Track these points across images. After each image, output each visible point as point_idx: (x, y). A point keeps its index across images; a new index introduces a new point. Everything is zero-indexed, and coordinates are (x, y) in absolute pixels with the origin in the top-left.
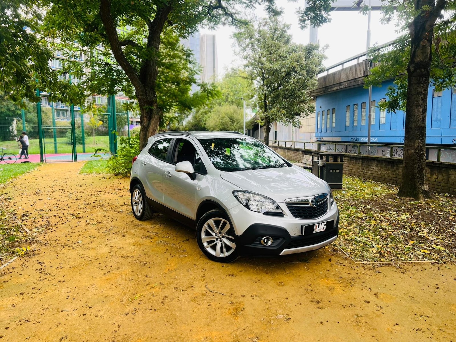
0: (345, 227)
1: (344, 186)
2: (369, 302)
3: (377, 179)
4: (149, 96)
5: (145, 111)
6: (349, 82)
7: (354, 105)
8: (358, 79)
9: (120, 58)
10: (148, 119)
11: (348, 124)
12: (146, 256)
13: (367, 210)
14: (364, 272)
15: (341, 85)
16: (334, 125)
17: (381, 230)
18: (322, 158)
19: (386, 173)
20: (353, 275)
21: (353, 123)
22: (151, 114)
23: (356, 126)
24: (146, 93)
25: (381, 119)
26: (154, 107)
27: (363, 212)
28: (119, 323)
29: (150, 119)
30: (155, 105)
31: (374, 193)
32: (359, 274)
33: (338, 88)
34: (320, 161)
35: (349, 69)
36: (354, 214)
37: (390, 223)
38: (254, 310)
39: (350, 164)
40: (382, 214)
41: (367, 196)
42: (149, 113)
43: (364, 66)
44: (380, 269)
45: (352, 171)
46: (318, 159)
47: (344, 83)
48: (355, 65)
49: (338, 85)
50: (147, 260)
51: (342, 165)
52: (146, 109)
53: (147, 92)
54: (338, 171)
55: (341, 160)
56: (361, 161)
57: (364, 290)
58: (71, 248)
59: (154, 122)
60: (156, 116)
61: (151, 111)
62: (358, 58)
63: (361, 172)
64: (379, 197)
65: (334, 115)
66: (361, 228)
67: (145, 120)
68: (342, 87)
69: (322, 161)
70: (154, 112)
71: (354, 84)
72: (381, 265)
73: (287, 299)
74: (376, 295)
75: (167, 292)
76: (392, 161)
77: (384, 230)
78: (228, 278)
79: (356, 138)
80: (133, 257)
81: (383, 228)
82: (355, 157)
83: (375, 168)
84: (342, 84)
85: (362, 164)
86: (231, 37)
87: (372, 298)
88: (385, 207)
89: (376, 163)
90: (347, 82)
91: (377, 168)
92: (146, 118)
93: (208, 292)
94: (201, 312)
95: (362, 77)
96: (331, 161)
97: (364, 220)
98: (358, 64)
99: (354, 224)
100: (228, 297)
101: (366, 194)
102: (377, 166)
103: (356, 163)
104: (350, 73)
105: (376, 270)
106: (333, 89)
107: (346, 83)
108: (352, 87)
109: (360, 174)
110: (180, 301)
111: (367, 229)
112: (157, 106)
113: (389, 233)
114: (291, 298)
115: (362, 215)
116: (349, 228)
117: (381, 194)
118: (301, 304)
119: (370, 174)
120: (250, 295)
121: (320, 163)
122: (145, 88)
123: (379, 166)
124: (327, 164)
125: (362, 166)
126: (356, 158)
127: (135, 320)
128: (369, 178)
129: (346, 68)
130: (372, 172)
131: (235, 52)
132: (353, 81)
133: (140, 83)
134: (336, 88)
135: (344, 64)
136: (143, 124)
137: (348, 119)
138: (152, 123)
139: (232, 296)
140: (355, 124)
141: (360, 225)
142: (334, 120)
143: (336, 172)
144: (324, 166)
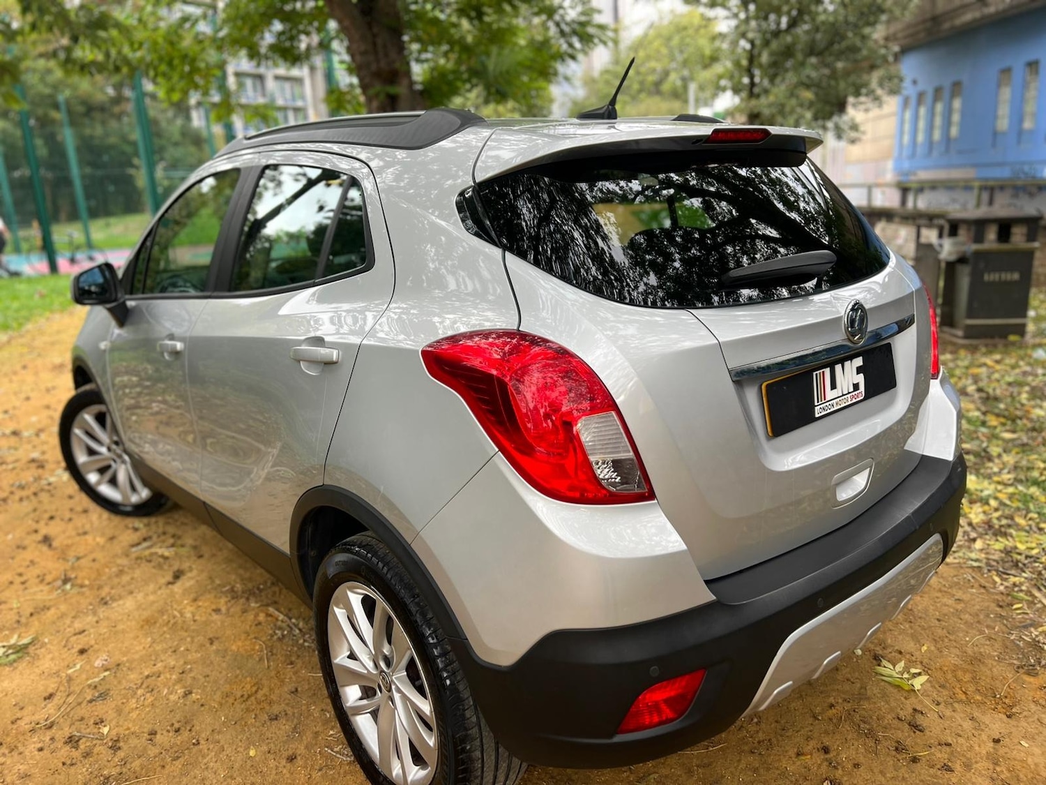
1: (1031, 327)
4: (386, 55)
7: (1029, 64)
11: (1003, 124)
16: (954, 131)
18: (953, 231)
21: (1021, 120)
23: (1031, 132)
24: (375, 44)
26: (403, 91)
30: (406, 83)
33: (977, 16)
34: (946, 242)
46: (941, 236)
51: (1029, 255)
52: (377, 95)
53: (379, 41)
54: (1016, 276)
55: (1031, 237)
61: (393, 101)
65: (957, 104)
69: (955, 244)
79: (1026, 168)
96: (991, 242)
106: (959, 21)
112: (413, 86)
121: (948, 249)
122: (371, 29)
124: (977, 254)
134: (967, 17)
137: (1004, 111)
140: (1027, 125)
142: (956, 117)
143: (1007, 283)
144: (962, 260)
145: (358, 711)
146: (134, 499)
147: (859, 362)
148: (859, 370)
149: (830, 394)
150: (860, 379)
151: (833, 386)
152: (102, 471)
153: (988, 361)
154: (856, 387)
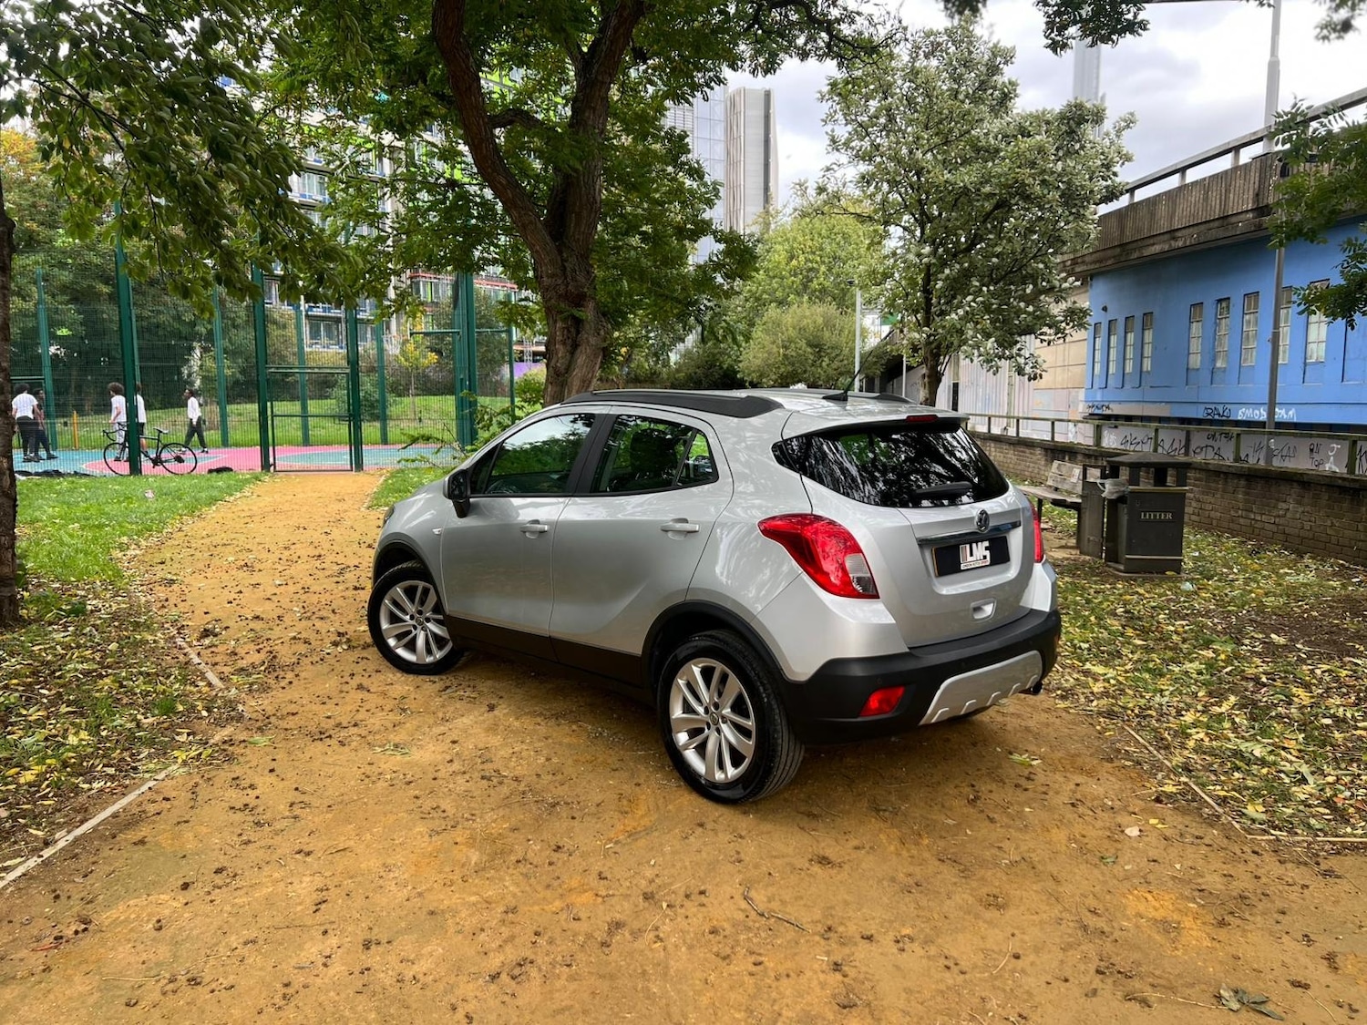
0: (1200, 708)
1: (1188, 564)
2: (1306, 987)
3: (1299, 546)
4: (574, 279)
5: (559, 324)
6: (1202, 227)
7: (1220, 301)
8: (1234, 220)
9: (490, 165)
10: (569, 348)
11: (1195, 361)
12: (559, 777)
13: (1270, 650)
14: (1278, 870)
15: (1175, 239)
16: (1147, 365)
17: (1328, 721)
18: (1115, 474)
19: (1333, 525)
20: (1244, 883)
21: (1214, 360)
22: (578, 332)
23: (1224, 370)
24: (564, 269)
25: (1310, 347)
26: (588, 313)
27: (1259, 655)
28: (470, 1007)
29: (575, 346)
30: (591, 305)
31: (1292, 593)
32: (1264, 880)
33: (1166, 247)
34: (1109, 484)
35: (1204, 185)
36: (1228, 661)
37: (1358, 698)
38: (908, 991)
39: (1203, 493)
40: (1325, 667)
41: (1269, 601)
42: (572, 330)
43: (1254, 177)
44: (1333, 863)
45: (1213, 514)
46: (1103, 477)
47: (1183, 231)
48: (1226, 172)
49: (1167, 237)
50: (561, 791)
51: (1182, 496)
53: (568, 265)
54: (1169, 516)
55: (1181, 482)
56: (1243, 482)
57: (1286, 939)
58: (334, 742)
59: (588, 357)
60: (593, 340)
61: (578, 323)
62: (1236, 149)
63: (1242, 521)
64: (1312, 608)
65: (1148, 336)
66: (1258, 713)
67: (561, 350)
68: (1180, 244)
69: (1117, 485)
70: (587, 327)
71: (1221, 234)
72: (1341, 850)
73: (1017, 957)
74: (1330, 958)
75: (621, 910)
76: (1352, 485)
77: (1340, 722)
78: (816, 869)
79: (1220, 408)
80: (516, 779)
81: (1333, 716)
82: (1224, 470)
83: (1291, 508)
84: (1179, 234)
85: (1246, 494)
86: (823, 97)
87: (1317, 973)
88: (1335, 642)
89: (1296, 489)
90: (1195, 230)
91: (1300, 510)
92: (564, 344)
93: (753, 914)
94: (732, 988)
95: (1247, 211)
96: (1146, 485)
97: (1264, 685)
98: (1236, 168)
99: (1233, 699)
100: (817, 938)
101: (1267, 595)
102: (1299, 503)
103: (1224, 491)
104: (1206, 199)
105: (1324, 866)
106: (1147, 252)
107: (1191, 230)
108: (1212, 245)
109: (1237, 527)
110: (661, 940)
111: (1279, 716)
112: (597, 308)
113: (1358, 732)
114: (1032, 957)
115: (1258, 667)
116: (1217, 710)
117: (1317, 597)
118: (1066, 980)
119: (1274, 528)
120: (891, 936)
121: (1109, 489)
122: (560, 253)
123: (1306, 500)
124: (1132, 492)
125: (1247, 501)
126: (1225, 473)
127: (520, 1002)
128: (1271, 540)
129: (1194, 184)
130: (1282, 521)
131: (833, 141)
132: (1216, 224)
133: (548, 238)
134: (1157, 249)
135: (1189, 172)
136: (552, 364)
137: (1195, 346)
138: (581, 359)
139: (831, 935)
140: (1219, 364)
141: (1254, 704)
142: (1148, 350)
143: (1161, 521)
144: (1122, 499)
145: (686, 747)
146: (429, 659)
147: (986, 544)
148: (987, 548)
149: (969, 559)
150: (987, 553)
151: (971, 555)
152: (399, 637)
153: (1141, 591)
154: (985, 557)
